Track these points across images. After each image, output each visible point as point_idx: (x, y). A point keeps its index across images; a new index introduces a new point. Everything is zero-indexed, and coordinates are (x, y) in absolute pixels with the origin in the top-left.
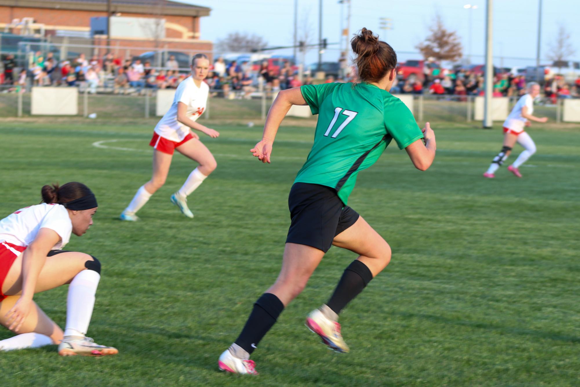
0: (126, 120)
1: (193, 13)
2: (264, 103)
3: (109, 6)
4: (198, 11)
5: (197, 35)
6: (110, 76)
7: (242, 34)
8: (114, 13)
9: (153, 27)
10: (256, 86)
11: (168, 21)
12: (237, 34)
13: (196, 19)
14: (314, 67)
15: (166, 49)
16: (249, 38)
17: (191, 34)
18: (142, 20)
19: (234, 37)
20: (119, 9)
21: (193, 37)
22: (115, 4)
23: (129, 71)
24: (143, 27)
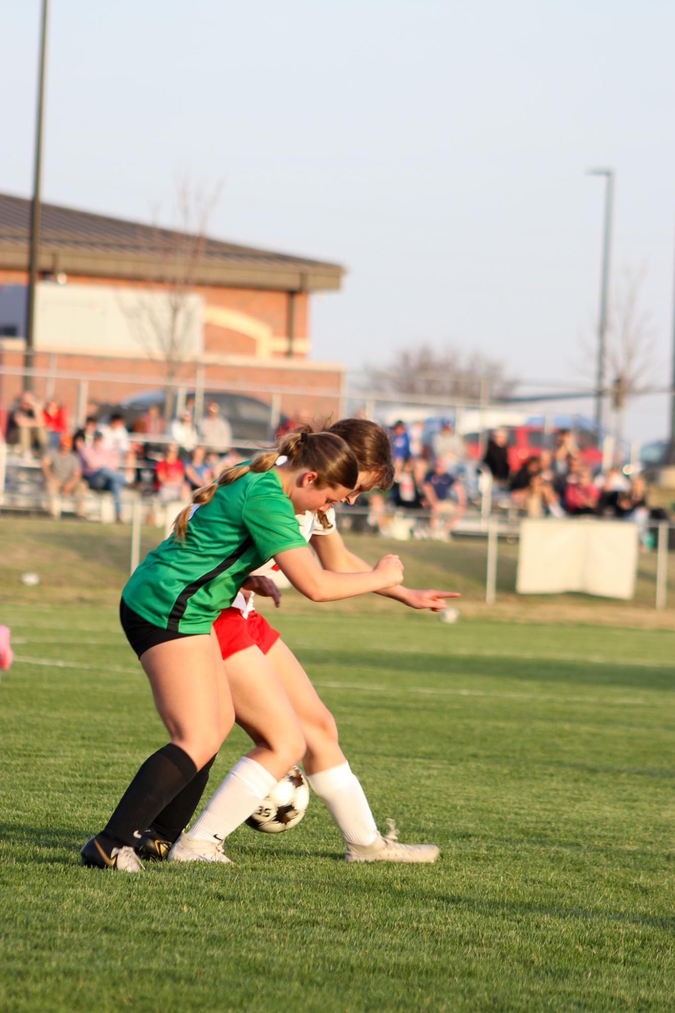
0: (69, 593)
1: (292, 281)
2: (492, 549)
3: (32, 253)
4: (303, 276)
5: (299, 345)
6: (28, 460)
7: (439, 354)
8: (47, 274)
9: (164, 315)
10: (473, 504)
11: (210, 302)
12: (426, 353)
13: (298, 300)
14: (654, 454)
15: (201, 384)
16: (463, 364)
17: (282, 344)
18: (130, 296)
19: (414, 362)
20: (65, 262)
21: (289, 354)
22: (53, 247)
23: (87, 446)
24: (132, 314)
